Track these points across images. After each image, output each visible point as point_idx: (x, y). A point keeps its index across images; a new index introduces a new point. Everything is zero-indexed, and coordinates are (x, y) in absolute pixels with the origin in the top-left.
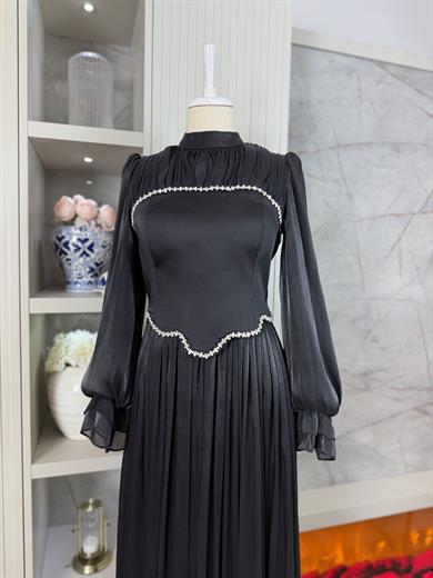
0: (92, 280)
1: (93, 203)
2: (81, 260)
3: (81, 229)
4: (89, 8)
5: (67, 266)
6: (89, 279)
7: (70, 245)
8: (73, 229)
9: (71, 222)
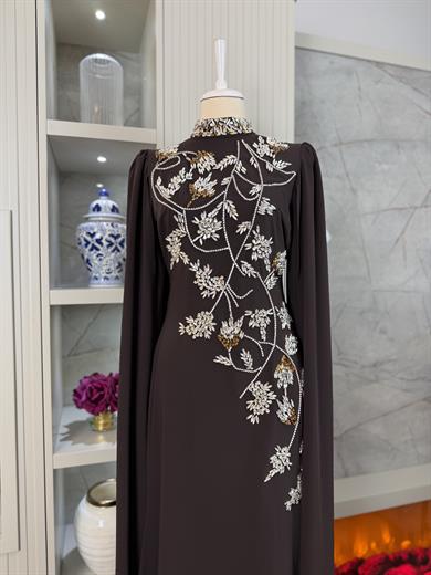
4: (100, 15)
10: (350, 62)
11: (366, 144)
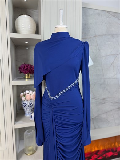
10: (99, 12)
11: (103, 36)
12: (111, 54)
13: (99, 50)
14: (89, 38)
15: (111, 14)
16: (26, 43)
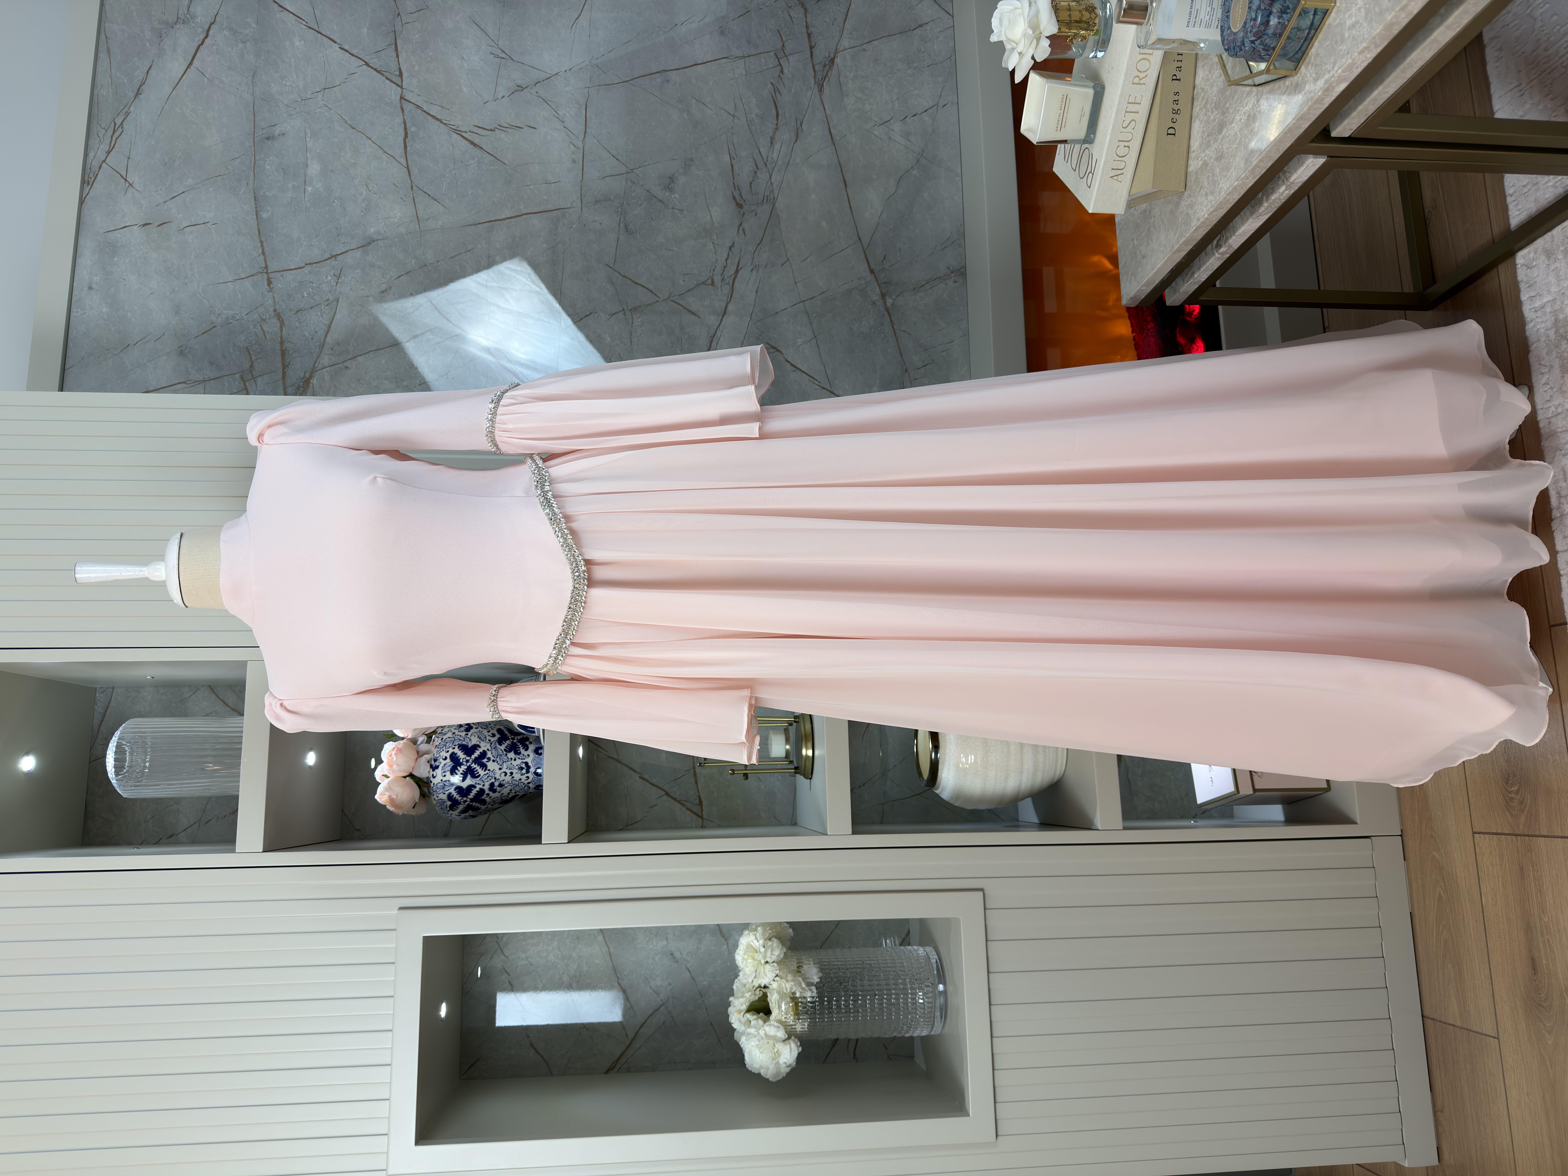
0: (532, 747)
1: (389, 747)
2: (491, 765)
3: (434, 768)
4: (28, 763)
5: (505, 791)
6: (530, 752)
7: (465, 785)
8: (435, 781)
9: (423, 785)
10: (88, 246)
11: (265, 215)
12: (399, 151)
13: (368, 243)
14: (282, 323)
15: (101, 155)
16: (311, 759)
